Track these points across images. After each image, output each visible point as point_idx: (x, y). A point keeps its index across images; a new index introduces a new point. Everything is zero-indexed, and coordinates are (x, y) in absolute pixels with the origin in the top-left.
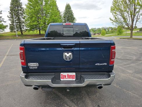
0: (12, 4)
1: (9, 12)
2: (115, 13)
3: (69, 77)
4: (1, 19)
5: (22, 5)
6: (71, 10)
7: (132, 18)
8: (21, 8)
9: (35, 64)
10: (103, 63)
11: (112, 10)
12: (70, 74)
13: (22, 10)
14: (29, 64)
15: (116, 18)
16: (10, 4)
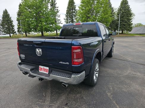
0: (68, 8)
1: (65, 15)
3: (44, 70)
4: (59, 21)
5: (75, 8)
6: (128, 5)
8: (74, 10)
13: (75, 12)
14: (21, 55)
16: (67, 8)
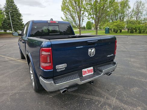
2: (66, 13)
3: (89, 71)
6: (15, 4)
7: (79, 18)
9: (63, 65)
10: (111, 55)
11: (63, 9)
12: (89, 69)
14: (57, 67)
15: (67, 18)
